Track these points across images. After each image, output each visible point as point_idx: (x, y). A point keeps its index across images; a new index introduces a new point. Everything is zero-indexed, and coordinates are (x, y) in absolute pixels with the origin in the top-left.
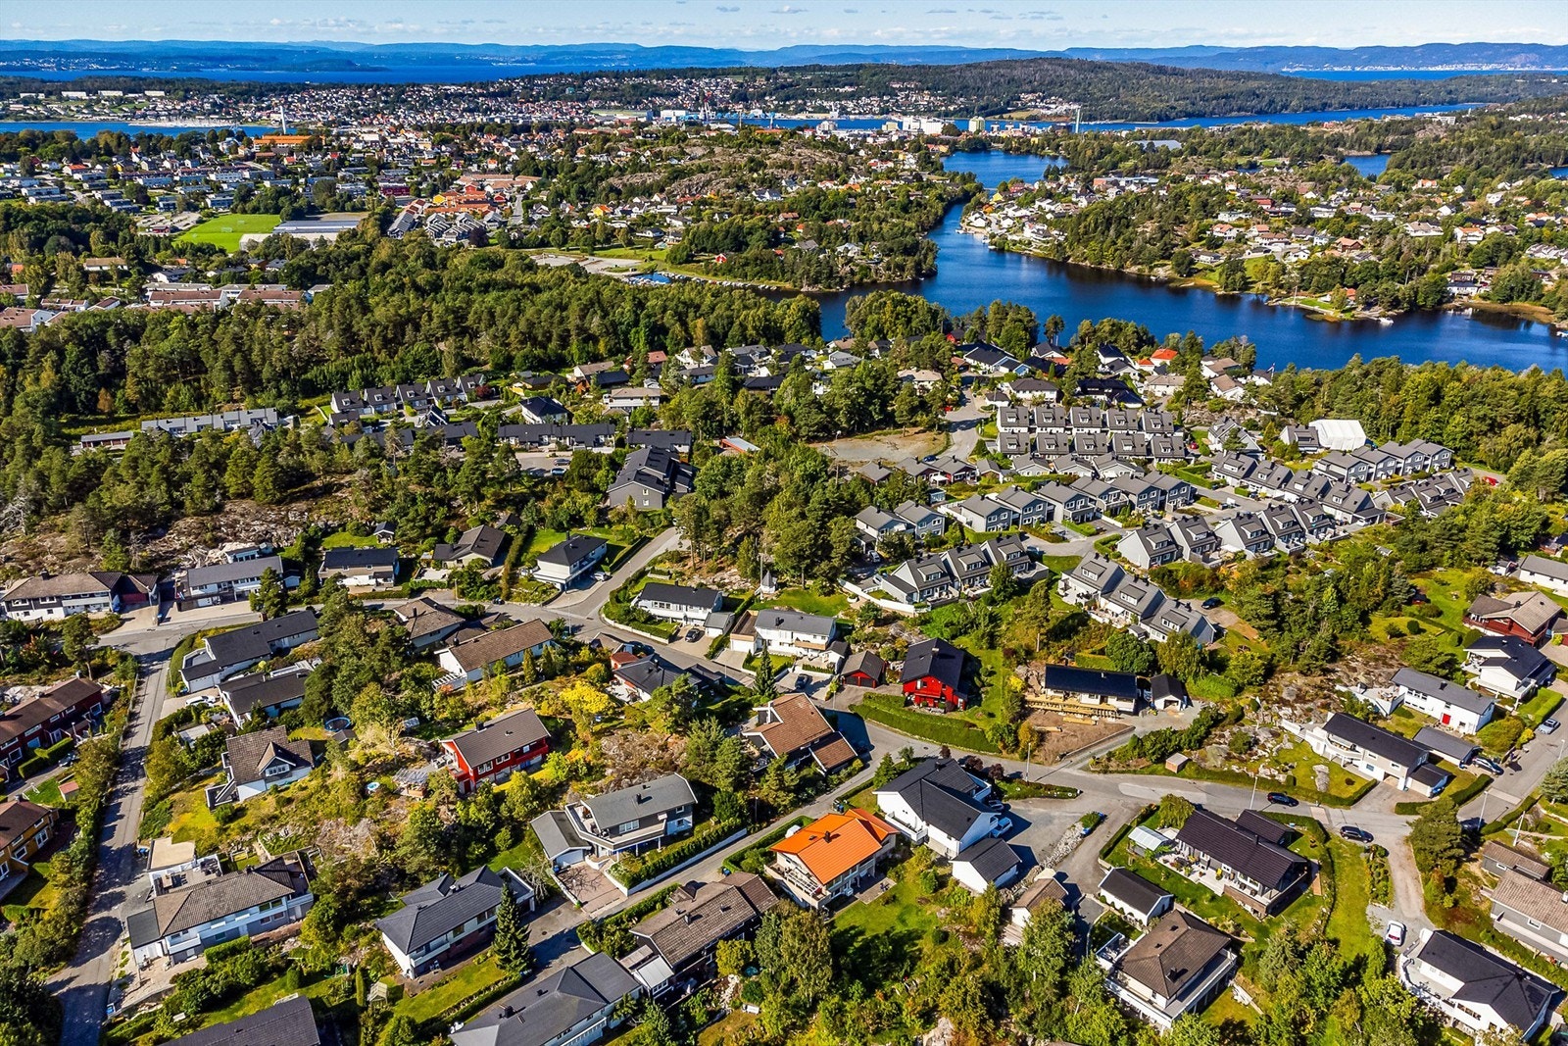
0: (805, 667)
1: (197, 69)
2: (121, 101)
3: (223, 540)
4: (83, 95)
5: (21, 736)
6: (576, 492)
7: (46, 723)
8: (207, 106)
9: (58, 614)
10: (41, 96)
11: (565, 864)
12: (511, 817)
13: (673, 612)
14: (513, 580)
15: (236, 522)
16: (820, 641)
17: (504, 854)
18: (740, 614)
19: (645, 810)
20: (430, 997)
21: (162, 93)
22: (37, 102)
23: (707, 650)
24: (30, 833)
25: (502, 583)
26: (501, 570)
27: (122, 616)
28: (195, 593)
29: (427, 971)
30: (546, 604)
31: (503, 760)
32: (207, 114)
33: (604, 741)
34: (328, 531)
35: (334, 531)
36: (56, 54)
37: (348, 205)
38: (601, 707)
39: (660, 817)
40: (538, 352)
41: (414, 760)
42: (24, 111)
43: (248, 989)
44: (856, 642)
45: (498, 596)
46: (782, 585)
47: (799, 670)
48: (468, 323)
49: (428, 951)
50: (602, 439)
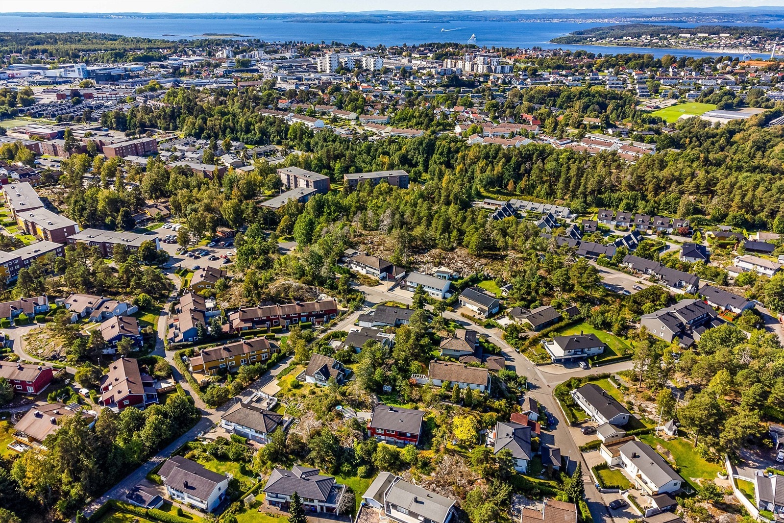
0: (632, 498)
1: (767, 22)
2: (705, 38)
3: (443, 265)
4: (688, 36)
5: (299, 314)
6: (626, 310)
7: (310, 313)
8: (748, 42)
9: (364, 272)
10: (669, 36)
11: (371, 505)
12: (373, 463)
13: (589, 409)
14: (535, 342)
15: (454, 258)
16: (653, 487)
17: (358, 478)
18: (629, 435)
19: (415, 508)
20: (262, 518)
21: (728, 35)
22: (666, 39)
23: (583, 444)
24: (260, 352)
25: (527, 343)
26: (532, 335)
27: (380, 282)
28: (408, 284)
29: (275, 505)
30: (538, 365)
31: (391, 432)
32: (745, 47)
33: (446, 457)
34: (487, 278)
35: (491, 279)
36: (699, 15)
37: (763, 105)
38: (465, 438)
39: (420, 518)
40: (748, 216)
41: (367, 407)
42: (657, 43)
43: (230, 460)
44: (683, 506)
45: (518, 348)
46: (681, 433)
47: (625, 497)
48: (715, 188)
49: (277, 497)
50: (684, 283)
